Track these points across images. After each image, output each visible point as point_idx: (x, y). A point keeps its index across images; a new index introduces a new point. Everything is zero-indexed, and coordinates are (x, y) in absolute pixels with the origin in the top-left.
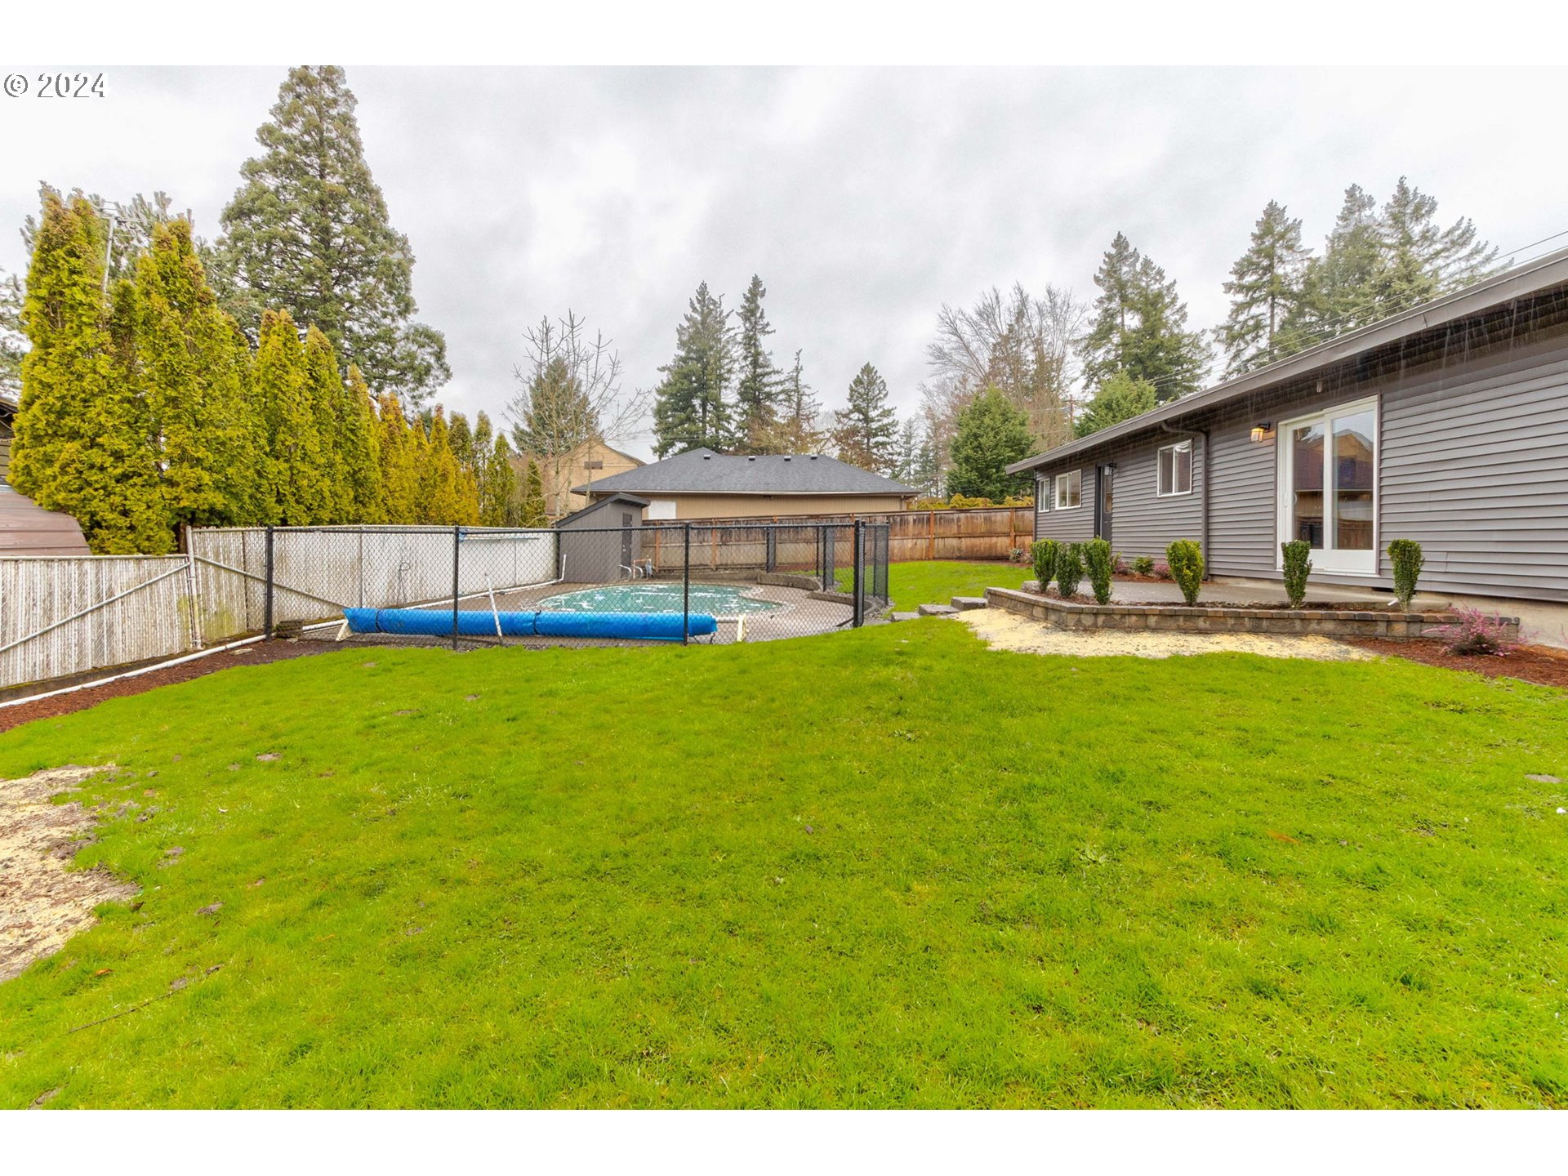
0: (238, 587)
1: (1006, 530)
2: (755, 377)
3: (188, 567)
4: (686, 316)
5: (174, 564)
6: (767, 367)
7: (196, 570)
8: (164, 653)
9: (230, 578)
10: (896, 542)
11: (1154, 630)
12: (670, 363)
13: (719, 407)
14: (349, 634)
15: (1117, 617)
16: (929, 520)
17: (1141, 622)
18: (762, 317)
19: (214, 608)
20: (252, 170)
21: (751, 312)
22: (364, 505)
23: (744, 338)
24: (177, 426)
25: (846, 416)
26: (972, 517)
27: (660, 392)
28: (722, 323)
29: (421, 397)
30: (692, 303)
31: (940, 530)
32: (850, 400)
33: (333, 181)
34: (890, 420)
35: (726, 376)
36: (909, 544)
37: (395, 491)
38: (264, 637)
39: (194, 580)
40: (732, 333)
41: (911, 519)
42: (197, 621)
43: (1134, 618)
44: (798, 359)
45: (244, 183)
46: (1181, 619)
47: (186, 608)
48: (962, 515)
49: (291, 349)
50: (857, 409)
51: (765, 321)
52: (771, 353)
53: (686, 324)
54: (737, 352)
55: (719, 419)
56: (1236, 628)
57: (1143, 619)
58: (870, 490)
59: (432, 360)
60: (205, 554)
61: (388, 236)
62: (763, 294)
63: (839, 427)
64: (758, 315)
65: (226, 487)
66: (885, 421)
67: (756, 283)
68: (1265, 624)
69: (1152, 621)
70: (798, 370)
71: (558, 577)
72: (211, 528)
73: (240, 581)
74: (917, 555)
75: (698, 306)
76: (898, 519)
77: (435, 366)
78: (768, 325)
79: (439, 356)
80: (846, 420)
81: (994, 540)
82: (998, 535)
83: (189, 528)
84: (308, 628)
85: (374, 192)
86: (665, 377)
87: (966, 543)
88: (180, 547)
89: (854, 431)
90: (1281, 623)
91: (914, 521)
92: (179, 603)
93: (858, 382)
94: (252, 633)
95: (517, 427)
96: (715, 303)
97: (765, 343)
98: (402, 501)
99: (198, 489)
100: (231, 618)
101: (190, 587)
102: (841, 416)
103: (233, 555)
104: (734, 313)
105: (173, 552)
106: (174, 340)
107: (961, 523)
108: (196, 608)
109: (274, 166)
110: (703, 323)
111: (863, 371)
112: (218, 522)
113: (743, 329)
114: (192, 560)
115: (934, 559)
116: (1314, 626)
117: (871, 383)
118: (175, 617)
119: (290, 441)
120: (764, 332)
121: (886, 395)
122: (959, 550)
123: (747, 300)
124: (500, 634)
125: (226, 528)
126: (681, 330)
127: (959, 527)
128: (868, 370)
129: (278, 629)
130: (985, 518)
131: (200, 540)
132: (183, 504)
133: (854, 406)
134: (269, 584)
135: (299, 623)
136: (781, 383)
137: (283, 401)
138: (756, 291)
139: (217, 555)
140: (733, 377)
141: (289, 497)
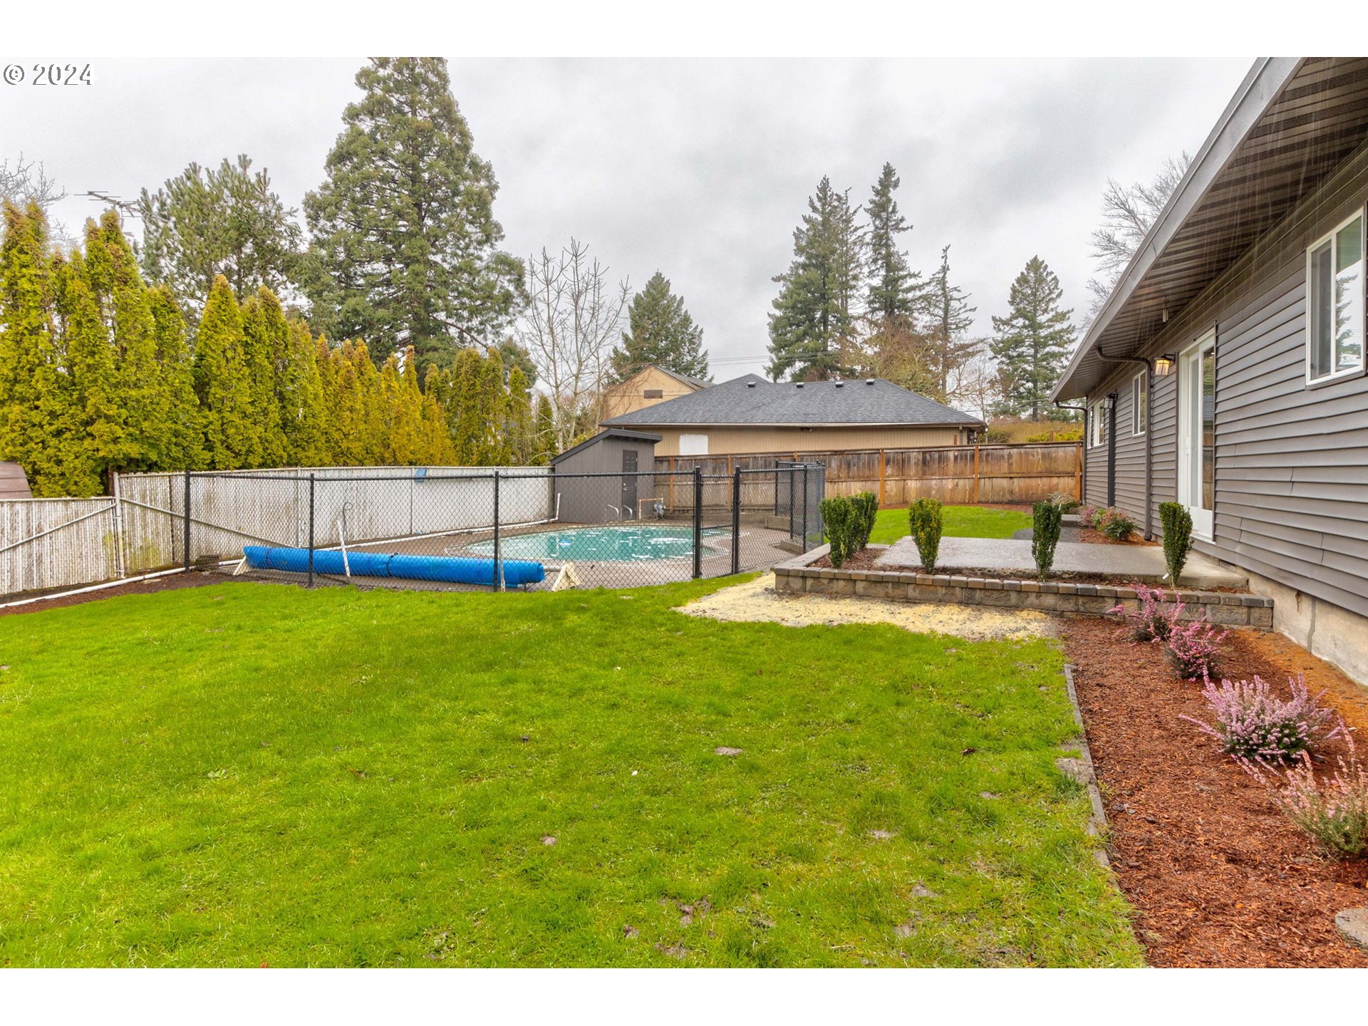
0: (164, 525)
1: (1070, 469)
2: (892, 282)
3: (114, 508)
4: (804, 218)
5: (101, 505)
6: (903, 269)
7: (122, 511)
8: (89, 580)
9: (156, 517)
10: (934, 482)
11: (860, 597)
12: (786, 271)
13: (845, 319)
14: (246, 569)
15: (825, 582)
16: (973, 457)
17: (849, 587)
18: (894, 211)
19: (139, 543)
20: (352, 114)
21: (882, 207)
22: (304, 449)
23: (874, 237)
24: (95, 388)
25: (1005, 323)
26: (1027, 454)
27: (777, 305)
28: (848, 221)
29: (500, 326)
30: (811, 201)
31: (986, 468)
32: (1012, 303)
33: (422, 116)
34: (1065, 325)
35: (853, 283)
36: (949, 484)
37: (349, 434)
38: (183, 569)
39: (119, 519)
40: (860, 232)
41: (951, 455)
42: (121, 553)
43: (842, 583)
44: (945, 257)
45: (343, 128)
46: (890, 585)
47: (111, 542)
48: (1015, 451)
49: (224, 310)
50: (1020, 313)
51: (898, 216)
52: (907, 253)
53: (805, 227)
54: (865, 254)
55: (843, 334)
56: (946, 598)
57: (851, 584)
58: (921, 420)
59: (511, 288)
60: (132, 496)
61: (474, 165)
62: (896, 185)
63: (999, 336)
64: (890, 209)
65: (142, 438)
66: (1058, 327)
67: (888, 172)
68: (978, 595)
69: (860, 586)
70: (945, 269)
71: (554, 517)
72: (138, 474)
73: (166, 520)
74: (959, 498)
75: (818, 205)
76: (937, 455)
77: (516, 294)
78: (902, 220)
79: (519, 282)
80: (1007, 328)
81: (1055, 480)
82: (1059, 475)
83: (116, 475)
84: (224, 563)
85: (461, 122)
86: (781, 287)
87: (1018, 484)
88: (107, 490)
89: (1017, 342)
90: (996, 595)
91: (956, 457)
92: (104, 538)
93: (1023, 280)
94: (176, 565)
95: (616, 351)
96: (839, 199)
97: (899, 241)
98: (357, 444)
99: (116, 440)
100: (156, 551)
101: (115, 524)
102: (998, 323)
103: (160, 496)
104: (861, 210)
105: (99, 495)
106: (90, 317)
107: (1014, 460)
108: (121, 542)
109: (373, 108)
110: (825, 223)
111: (1029, 267)
112: (145, 468)
113: (872, 228)
114: (118, 501)
115: (979, 502)
116: (1032, 599)
117: (1040, 280)
118: (101, 550)
119: (221, 393)
120: (897, 228)
121: (1059, 295)
122: (1011, 492)
123: (877, 193)
124: (348, 574)
125: (153, 474)
126: (798, 234)
127: (1010, 465)
128: (1035, 265)
129: (197, 562)
130: (1044, 455)
131: (129, 486)
132: (101, 454)
133: (1018, 310)
134: (187, 520)
135: (216, 558)
136: (920, 287)
137: (213, 358)
138: (888, 180)
139: (144, 497)
140: (861, 283)
141: (218, 444)
